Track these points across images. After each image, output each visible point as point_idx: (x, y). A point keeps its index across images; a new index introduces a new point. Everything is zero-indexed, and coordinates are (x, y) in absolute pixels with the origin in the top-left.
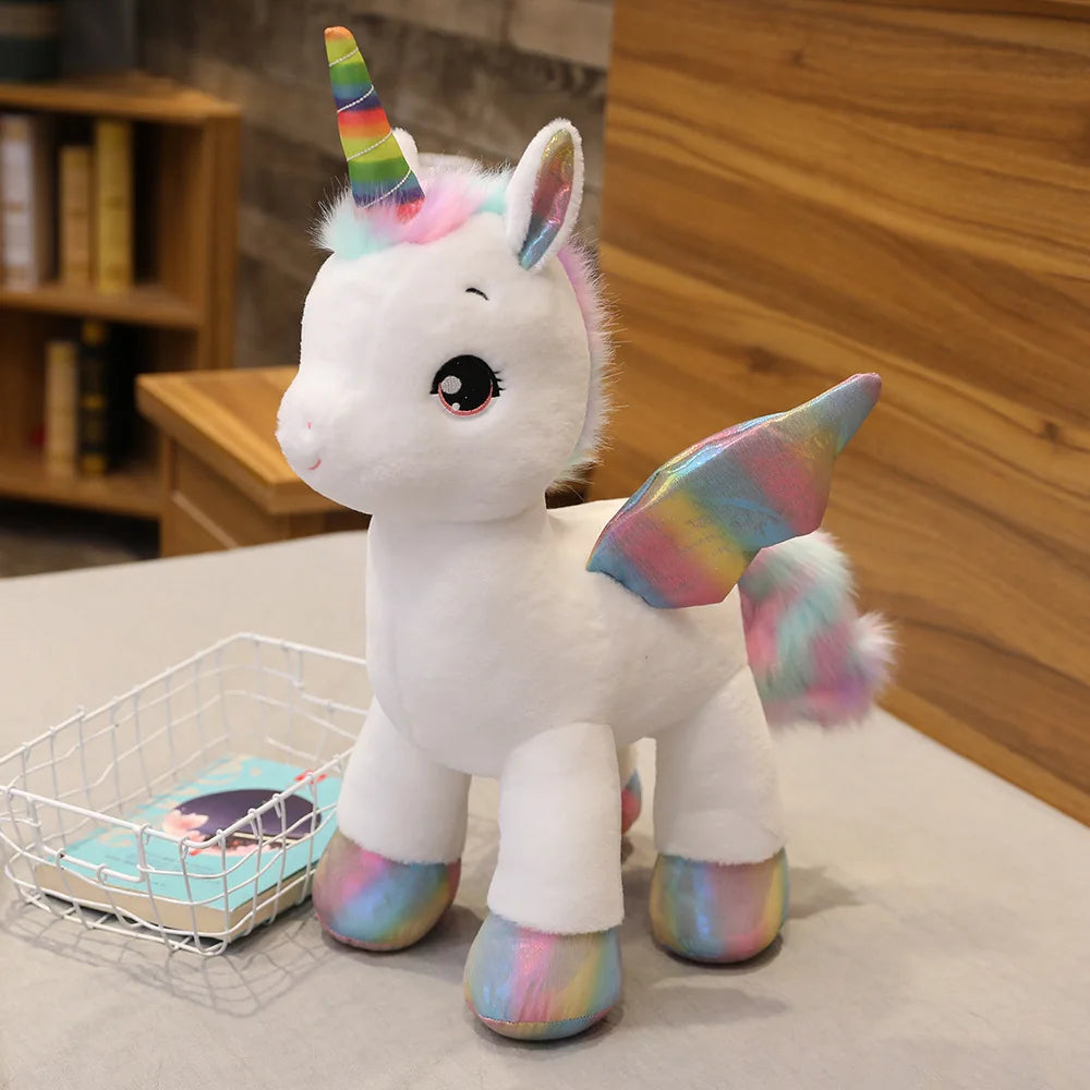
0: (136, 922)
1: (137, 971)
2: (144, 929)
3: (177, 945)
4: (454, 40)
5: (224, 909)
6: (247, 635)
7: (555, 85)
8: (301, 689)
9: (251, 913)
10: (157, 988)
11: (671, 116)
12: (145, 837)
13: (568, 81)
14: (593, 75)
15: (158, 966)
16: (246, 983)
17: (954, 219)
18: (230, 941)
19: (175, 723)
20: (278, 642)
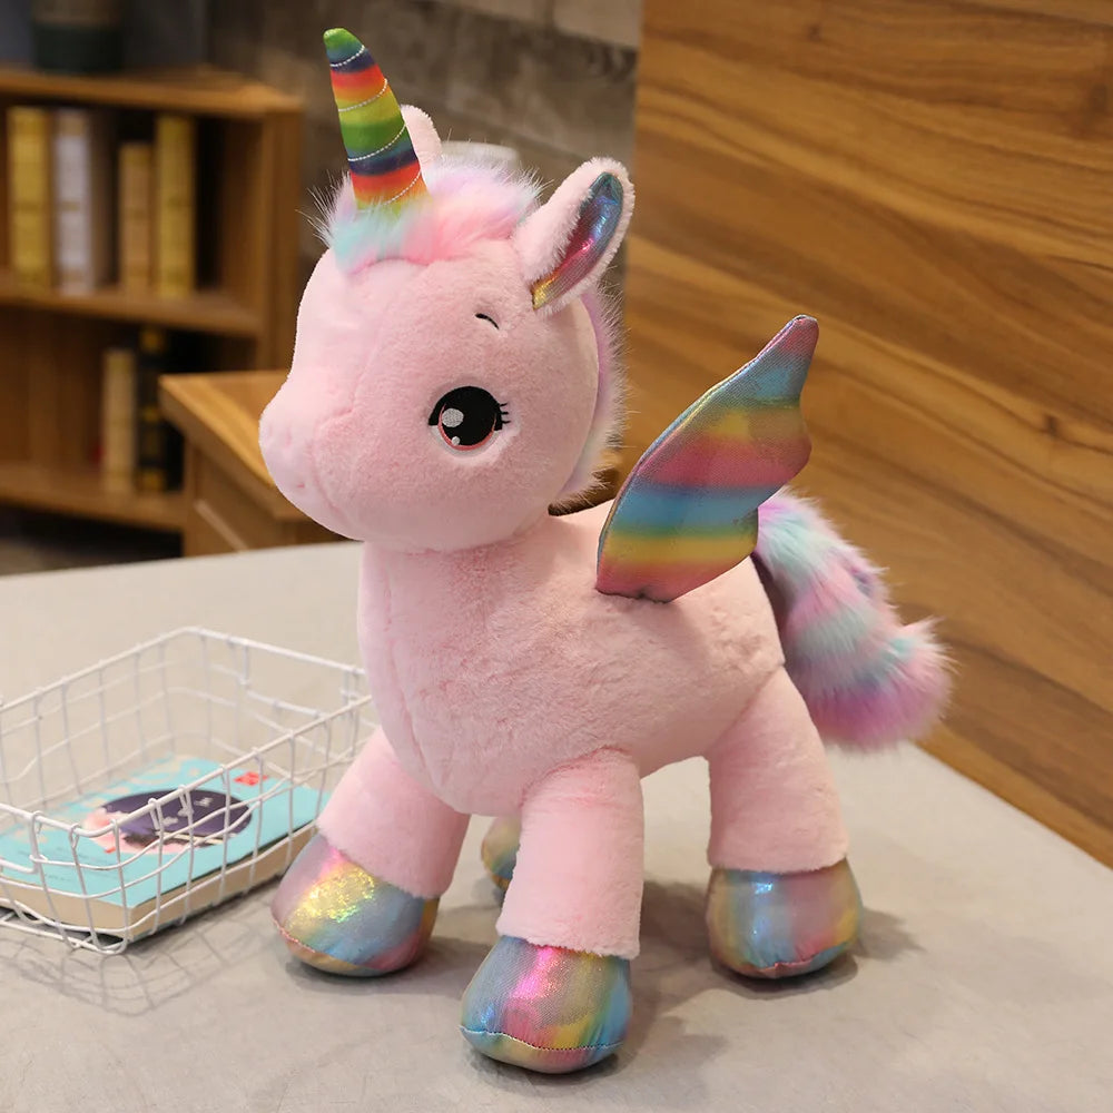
0: (36, 919)
1: (28, 967)
2: (47, 927)
3: (79, 943)
4: (501, 25)
5: (121, 905)
6: (193, 629)
7: (595, 69)
8: (248, 687)
9: (155, 911)
10: (46, 984)
11: (698, 98)
12: (36, 826)
13: (608, 65)
14: (630, 56)
15: (52, 964)
16: (143, 982)
17: (961, 199)
18: (132, 939)
19: (109, 719)
20: (223, 636)
